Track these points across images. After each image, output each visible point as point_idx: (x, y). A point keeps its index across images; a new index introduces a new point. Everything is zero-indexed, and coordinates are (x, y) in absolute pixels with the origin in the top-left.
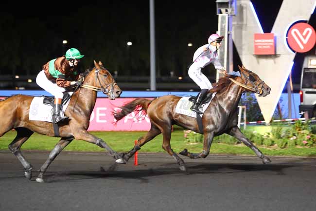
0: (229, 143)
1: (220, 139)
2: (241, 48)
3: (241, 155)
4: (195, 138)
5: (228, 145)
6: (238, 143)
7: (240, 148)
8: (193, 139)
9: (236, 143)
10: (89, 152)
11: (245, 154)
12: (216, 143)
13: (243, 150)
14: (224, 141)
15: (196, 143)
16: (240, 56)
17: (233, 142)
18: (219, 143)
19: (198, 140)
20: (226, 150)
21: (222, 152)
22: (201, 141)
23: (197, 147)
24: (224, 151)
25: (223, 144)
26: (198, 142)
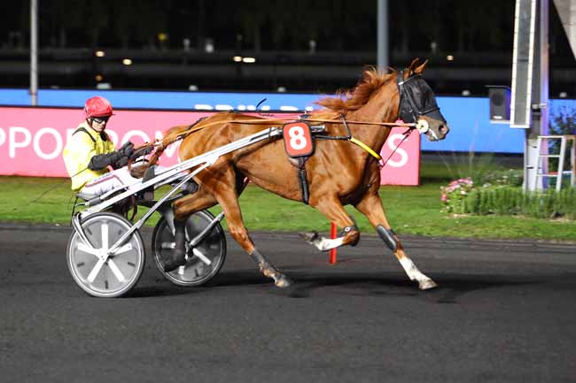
0: (536, 216)
1: (518, 207)
2: (568, 11)
3: (561, 242)
4: (463, 204)
5: (534, 219)
6: (558, 215)
7: (559, 227)
8: (460, 205)
9: (553, 215)
11: (571, 239)
12: (510, 214)
13: (569, 232)
14: (525, 210)
15: (465, 215)
16: (565, 27)
17: (545, 213)
18: (515, 214)
19: (470, 207)
20: (530, 230)
21: (521, 234)
22: (476, 210)
23: (468, 223)
24: (526, 232)
25: (523, 217)
26: (469, 212)
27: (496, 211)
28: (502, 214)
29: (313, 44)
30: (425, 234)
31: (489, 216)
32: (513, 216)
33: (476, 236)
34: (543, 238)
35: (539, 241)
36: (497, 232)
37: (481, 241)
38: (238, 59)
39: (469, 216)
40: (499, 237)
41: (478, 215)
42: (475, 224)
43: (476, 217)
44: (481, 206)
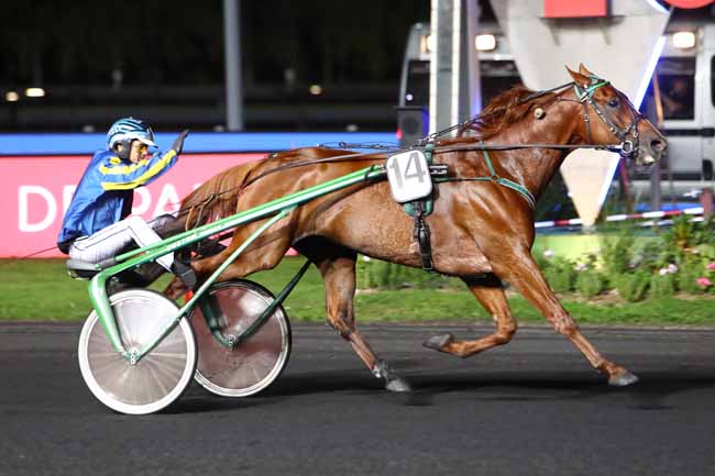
4: (366, 274)
10: (43, 324)
12: (433, 287)
15: (369, 291)
18: (441, 287)
19: (377, 279)
20: (463, 309)
21: (450, 315)
22: (386, 282)
23: (375, 301)
24: (457, 312)
25: (451, 291)
26: (375, 286)
27: (415, 283)
28: (422, 287)
29: (118, 76)
30: (315, 318)
31: (403, 291)
32: (439, 290)
33: (388, 319)
34: (481, 319)
35: (478, 324)
36: (417, 312)
37: (395, 325)
38: (12, 97)
39: (375, 291)
40: (419, 319)
41: (389, 289)
42: (383, 303)
43: (386, 292)
44: (392, 276)
